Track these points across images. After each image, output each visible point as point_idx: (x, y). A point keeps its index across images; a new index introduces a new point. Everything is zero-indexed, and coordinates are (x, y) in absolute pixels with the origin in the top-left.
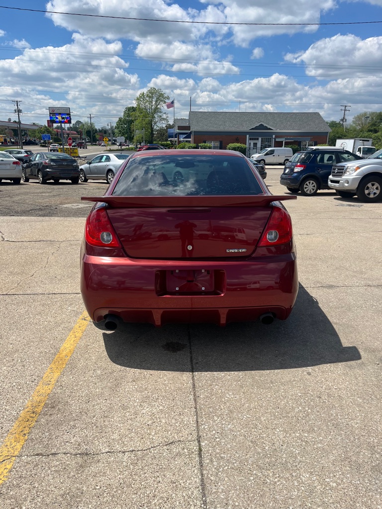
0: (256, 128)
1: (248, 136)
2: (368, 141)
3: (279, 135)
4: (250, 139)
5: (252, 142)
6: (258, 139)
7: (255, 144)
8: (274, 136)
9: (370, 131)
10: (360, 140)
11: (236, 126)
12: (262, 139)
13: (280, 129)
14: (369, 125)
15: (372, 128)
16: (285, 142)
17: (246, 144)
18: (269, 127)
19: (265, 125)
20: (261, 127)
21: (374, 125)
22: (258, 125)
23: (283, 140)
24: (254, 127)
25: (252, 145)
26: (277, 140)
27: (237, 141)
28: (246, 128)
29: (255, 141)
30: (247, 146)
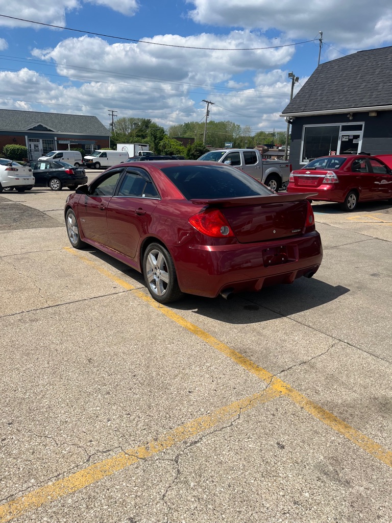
0: (34, 129)
1: (26, 137)
2: (146, 146)
3: (61, 137)
4: (30, 140)
5: (32, 144)
6: (38, 141)
7: (36, 146)
8: (56, 138)
9: (138, 136)
10: (139, 145)
11: (10, 125)
12: (43, 141)
13: (62, 132)
14: (137, 131)
15: (140, 134)
16: (70, 145)
17: (25, 146)
18: (49, 128)
19: (44, 126)
20: (40, 128)
21: (141, 130)
22: (36, 125)
23: (68, 142)
24: (32, 127)
25: (33, 147)
26: (61, 142)
27: (15, 142)
28: (23, 128)
29: (36, 143)
30: (27, 148)
